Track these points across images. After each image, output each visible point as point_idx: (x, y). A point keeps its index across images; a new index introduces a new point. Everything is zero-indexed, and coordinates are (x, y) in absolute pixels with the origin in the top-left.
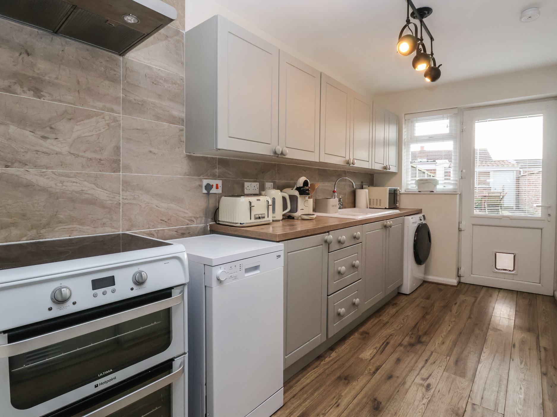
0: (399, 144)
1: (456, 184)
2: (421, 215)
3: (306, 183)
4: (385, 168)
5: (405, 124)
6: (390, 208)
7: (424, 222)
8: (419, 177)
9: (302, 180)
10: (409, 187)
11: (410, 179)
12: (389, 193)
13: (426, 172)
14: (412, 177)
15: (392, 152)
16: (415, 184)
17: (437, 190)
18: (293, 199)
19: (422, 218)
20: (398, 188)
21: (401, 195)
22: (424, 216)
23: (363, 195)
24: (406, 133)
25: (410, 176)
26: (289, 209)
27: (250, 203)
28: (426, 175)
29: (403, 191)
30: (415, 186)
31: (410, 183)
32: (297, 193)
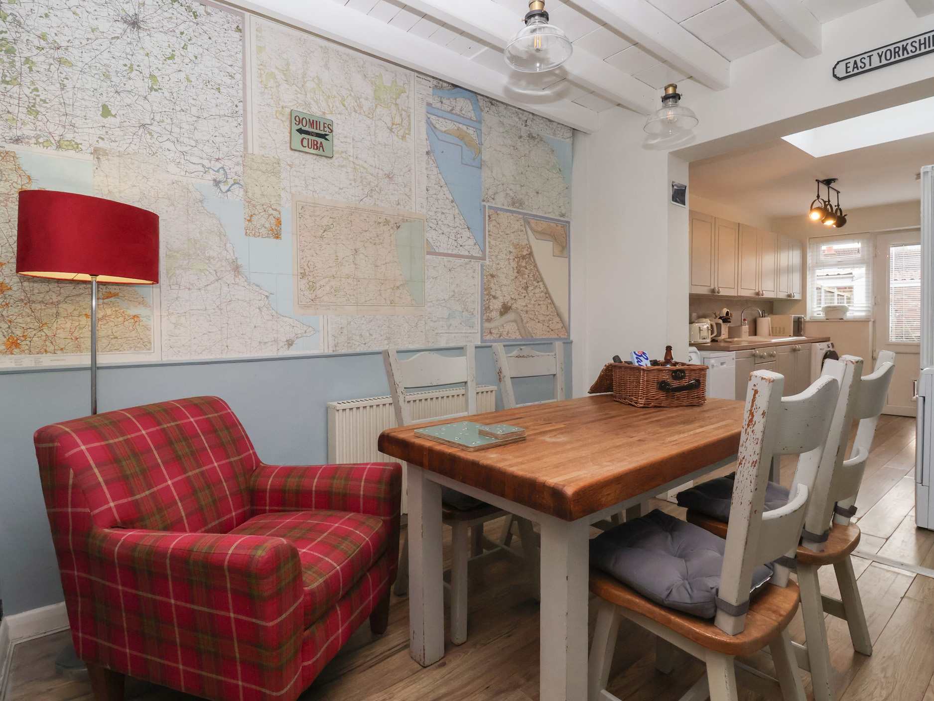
0: (804, 269)
1: (869, 311)
2: (829, 343)
3: (727, 314)
4: (789, 296)
5: (810, 248)
6: (795, 335)
7: (831, 349)
8: (825, 303)
9: (725, 310)
10: (815, 315)
11: (815, 306)
12: (794, 322)
13: (837, 292)
14: (818, 304)
15: (796, 278)
16: (822, 311)
17: (848, 317)
18: (718, 325)
19: (830, 345)
20: (803, 316)
21: (807, 323)
22: (832, 344)
23: (765, 323)
24: (810, 258)
25: (815, 303)
26: (715, 334)
27: (700, 328)
28: (836, 297)
29: (808, 318)
30: (822, 313)
31: (815, 310)
32: (721, 321)
